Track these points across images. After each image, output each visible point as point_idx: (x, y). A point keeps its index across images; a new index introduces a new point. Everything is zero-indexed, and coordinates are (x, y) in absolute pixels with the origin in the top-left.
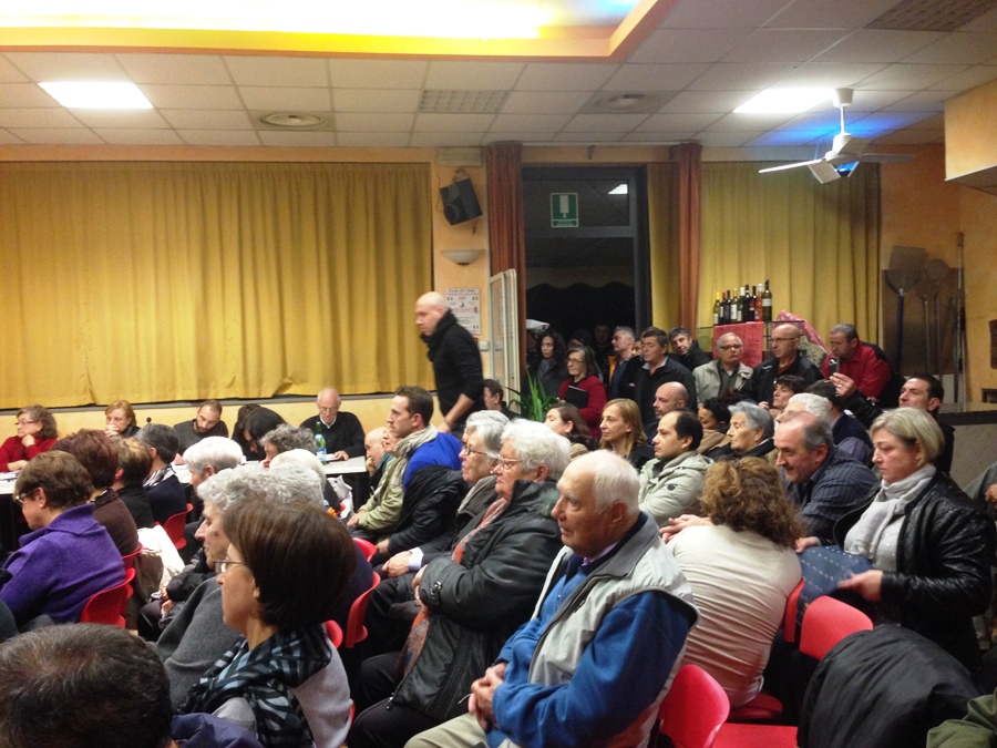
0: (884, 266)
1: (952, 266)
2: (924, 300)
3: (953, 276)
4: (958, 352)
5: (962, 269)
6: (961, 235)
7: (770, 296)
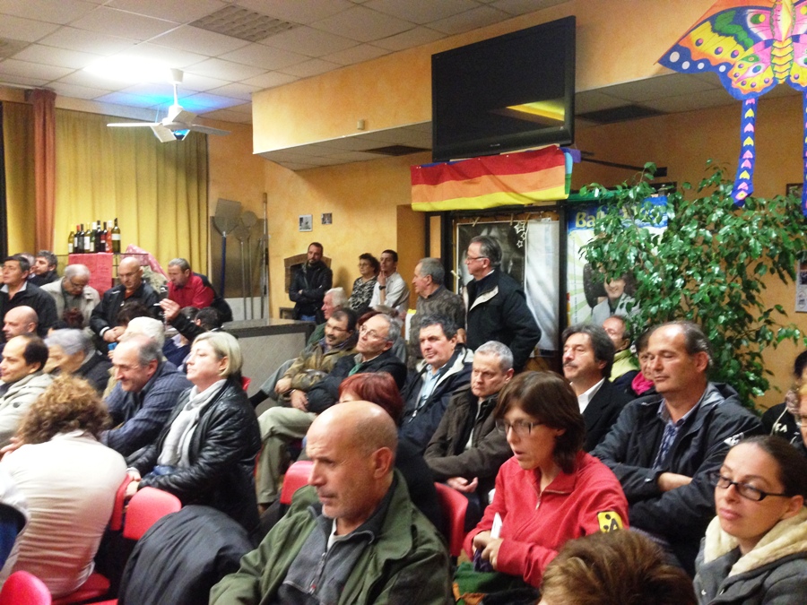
0: (211, 213)
1: (260, 217)
2: (240, 241)
3: (261, 223)
4: (264, 281)
5: (267, 220)
6: (265, 195)
7: (118, 231)
